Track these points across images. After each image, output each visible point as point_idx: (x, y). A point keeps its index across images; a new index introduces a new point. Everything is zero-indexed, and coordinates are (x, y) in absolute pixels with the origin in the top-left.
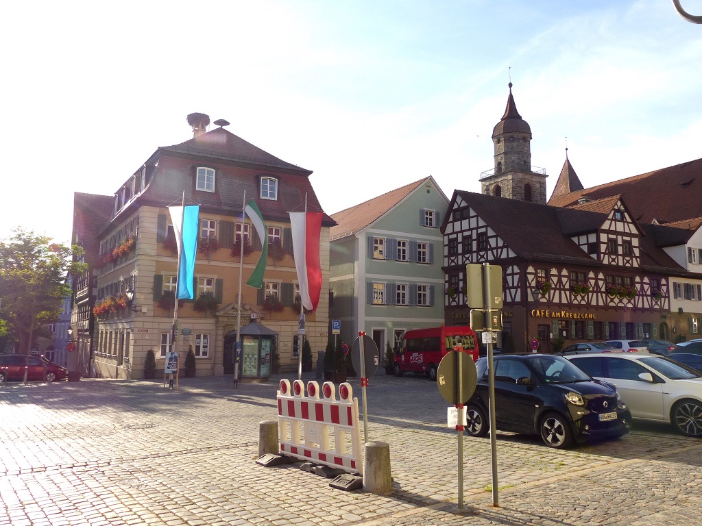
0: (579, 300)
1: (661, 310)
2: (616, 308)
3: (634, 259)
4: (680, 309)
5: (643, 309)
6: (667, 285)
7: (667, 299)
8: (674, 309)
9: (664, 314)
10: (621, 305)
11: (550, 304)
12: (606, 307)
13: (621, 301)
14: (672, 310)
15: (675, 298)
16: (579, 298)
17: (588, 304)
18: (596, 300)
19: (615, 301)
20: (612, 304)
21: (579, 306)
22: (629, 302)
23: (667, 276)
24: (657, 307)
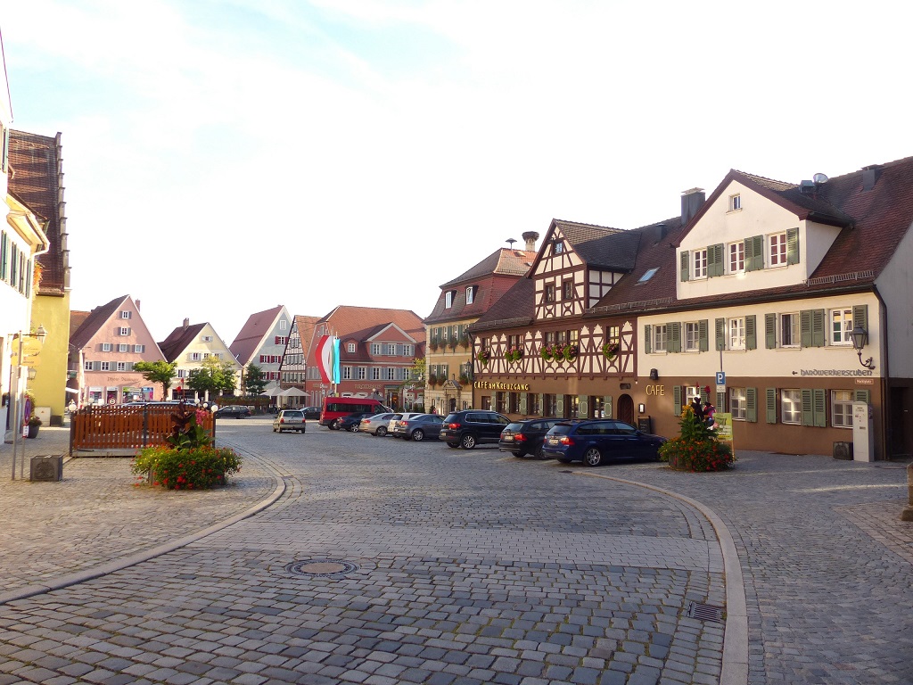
0: (515, 368)
1: (621, 374)
2: (556, 376)
3: (576, 303)
4: (655, 372)
5: (592, 376)
6: (634, 333)
7: (631, 356)
8: (644, 372)
9: (626, 381)
10: (560, 371)
11: (491, 375)
12: (543, 375)
13: (560, 366)
14: (640, 374)
15: (648, 351)
16: (515, 366)
17: (524, 372)
18: (532, 366)
19: (553, 367)
20: (549, 371)
21: (516, 376)
22: (571, 365)
23: (633, 317)
24: (612, 370)
